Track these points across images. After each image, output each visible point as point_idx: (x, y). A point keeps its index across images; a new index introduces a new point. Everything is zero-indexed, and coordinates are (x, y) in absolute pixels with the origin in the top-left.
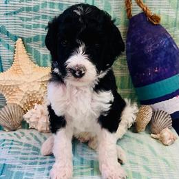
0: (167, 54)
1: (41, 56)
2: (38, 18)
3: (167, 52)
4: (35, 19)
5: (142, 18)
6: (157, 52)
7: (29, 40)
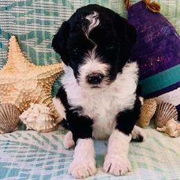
0: (169, 43)
1: (37, 54)
2: (31, 13)
3: (168, 40)
4: (28, 13)
5: (141, 7)
6: (158, 40)
7: (23, 37)
